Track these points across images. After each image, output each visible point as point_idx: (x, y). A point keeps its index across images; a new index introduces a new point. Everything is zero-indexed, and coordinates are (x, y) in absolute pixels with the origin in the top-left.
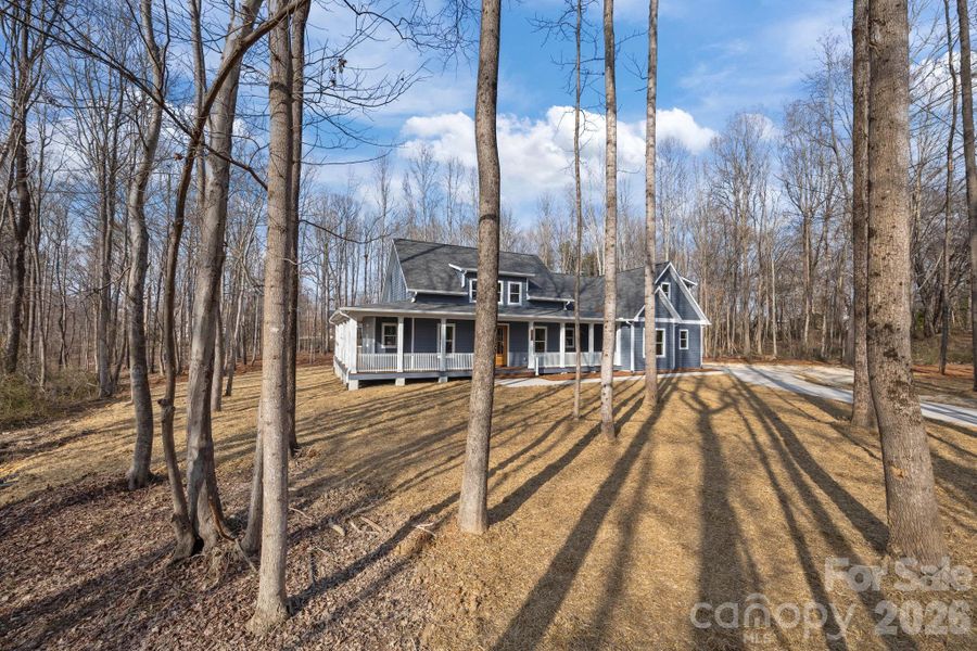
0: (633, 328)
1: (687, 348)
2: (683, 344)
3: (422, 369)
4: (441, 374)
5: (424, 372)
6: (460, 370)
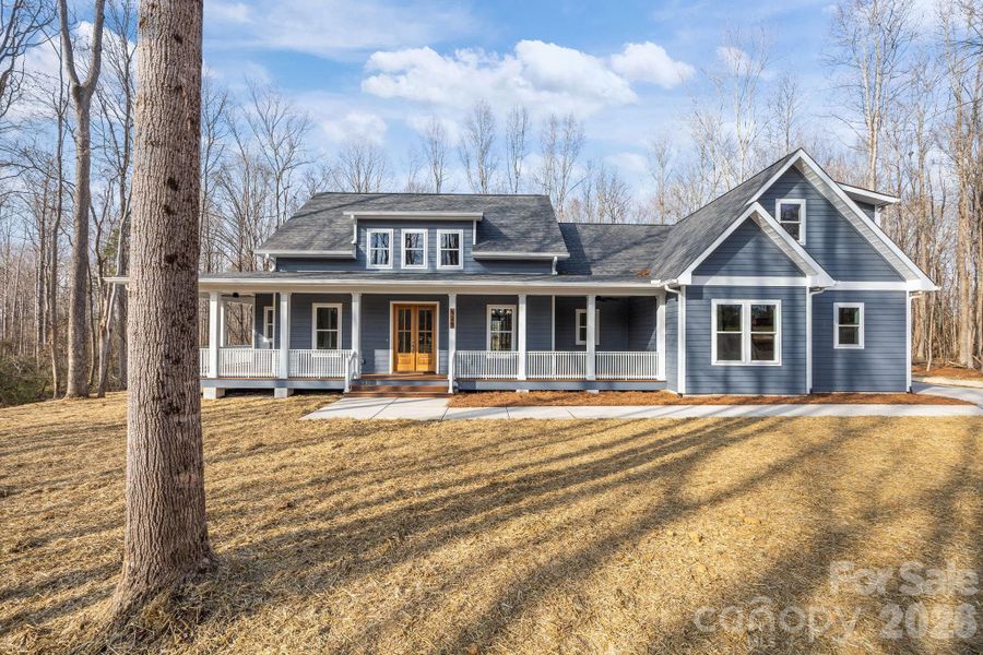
0: (682, 299)
1: (861, 345)
2: (849, 336)
3: (248, 374)
4: (280, 382)
5: (253, 379)
6: (316, 379)
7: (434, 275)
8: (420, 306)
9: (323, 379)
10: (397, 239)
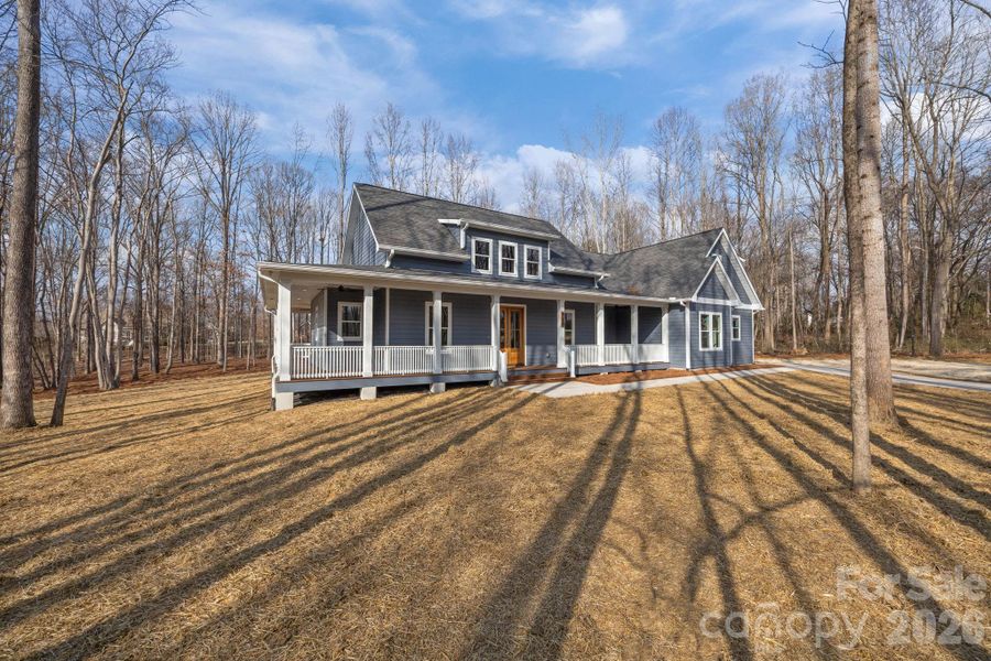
0: (688, 311)
1: (739, 339)
2: (736, 334)
3: (403, 372)
4: (435, 378)
5: (407, 375)
6: (464, 373)
7: (521, 281)
8: (512, 308)
9: (471, 373)
10: (496, 248)
